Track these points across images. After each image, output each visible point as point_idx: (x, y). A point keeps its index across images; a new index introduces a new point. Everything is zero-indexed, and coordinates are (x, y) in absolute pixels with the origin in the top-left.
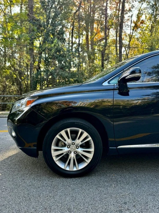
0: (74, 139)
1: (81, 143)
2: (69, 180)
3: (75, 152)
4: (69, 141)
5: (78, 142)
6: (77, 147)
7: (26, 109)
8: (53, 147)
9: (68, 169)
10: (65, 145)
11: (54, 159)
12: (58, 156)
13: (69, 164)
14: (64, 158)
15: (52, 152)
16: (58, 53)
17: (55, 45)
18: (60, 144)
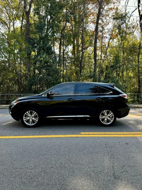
0: (31, 114)
1: (34, 116)
2: (30, 129)
3: (32, 119)
4: (30, 115)
5: (33, 115)
6: (32, 117)
7: (15, 104)
8: (24, 117)
9: (29, 125)
10: (28, 117)
11: (24, 121)
12: (25, 120)
13: (29, 123)
14: (28, 121)
15: (24, 119)
16: (46, 64)
17: (44, 59)
18: (27, 117)
